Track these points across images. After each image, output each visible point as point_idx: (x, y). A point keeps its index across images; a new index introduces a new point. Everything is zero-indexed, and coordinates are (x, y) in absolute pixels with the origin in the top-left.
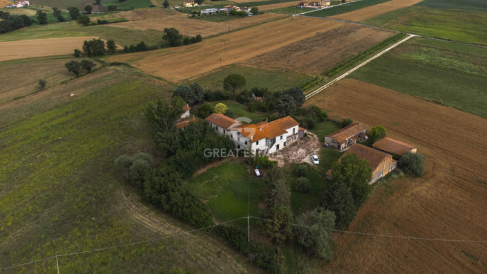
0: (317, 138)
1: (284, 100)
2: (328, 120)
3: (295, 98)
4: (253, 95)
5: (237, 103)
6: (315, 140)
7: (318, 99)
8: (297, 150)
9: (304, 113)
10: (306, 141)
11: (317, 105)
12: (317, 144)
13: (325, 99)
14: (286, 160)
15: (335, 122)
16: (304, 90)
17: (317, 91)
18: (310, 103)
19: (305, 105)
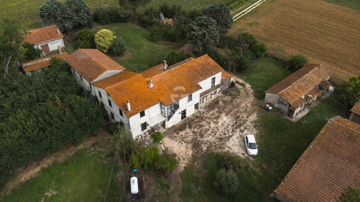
0: (252, 91)
1: (201, 25)
2: (266, 56)
3: (218, 22)
4: (161, 15)
5: (138, 27)
6: (247, 94)
7: (250, 22)
8: (217, 118)
9: (231, 43)
10: (234, 97)
11: (249, 31)
12: (253, 105)
13: (259, 21)
14: (196, 145)
15: (277, 59)
16: (231, 8)
17: (247, 10)
18: (239, 27)
19: (232, 32)
